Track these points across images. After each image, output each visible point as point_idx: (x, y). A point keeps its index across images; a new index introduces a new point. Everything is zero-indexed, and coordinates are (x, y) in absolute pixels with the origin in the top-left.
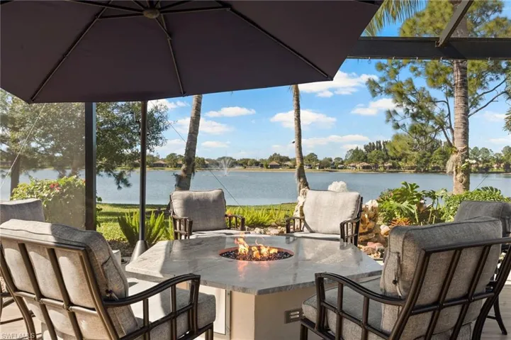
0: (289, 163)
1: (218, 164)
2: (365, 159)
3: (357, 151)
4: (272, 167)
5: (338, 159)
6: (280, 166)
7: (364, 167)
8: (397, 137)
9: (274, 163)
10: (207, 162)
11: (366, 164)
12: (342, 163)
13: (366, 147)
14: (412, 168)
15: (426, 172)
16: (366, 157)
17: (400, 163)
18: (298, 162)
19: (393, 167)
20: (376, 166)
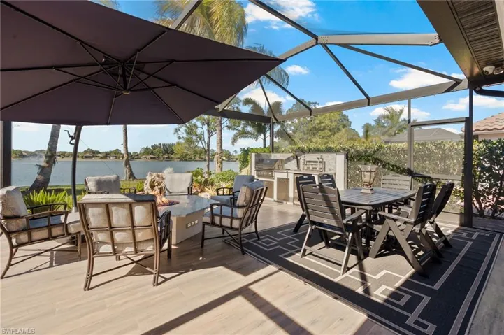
0: (100, 155)
1: (36, 155)
2: (152, 153)
3: (147, 149)
4: (86, 157)
5: (135, 153)
6: (93, 156)
7: (151, 158)
8: (178, 143)
9: (88, 155)
10: (24, 154)
11: (152, 156)
12: (138, 155)
13: (152, 147)
14: (178, 158)
15: (185, 160)
16: (152, 152)
17: (172, 156)
18: (125, 156)
19: (168, 158)
20: (159, 157)
